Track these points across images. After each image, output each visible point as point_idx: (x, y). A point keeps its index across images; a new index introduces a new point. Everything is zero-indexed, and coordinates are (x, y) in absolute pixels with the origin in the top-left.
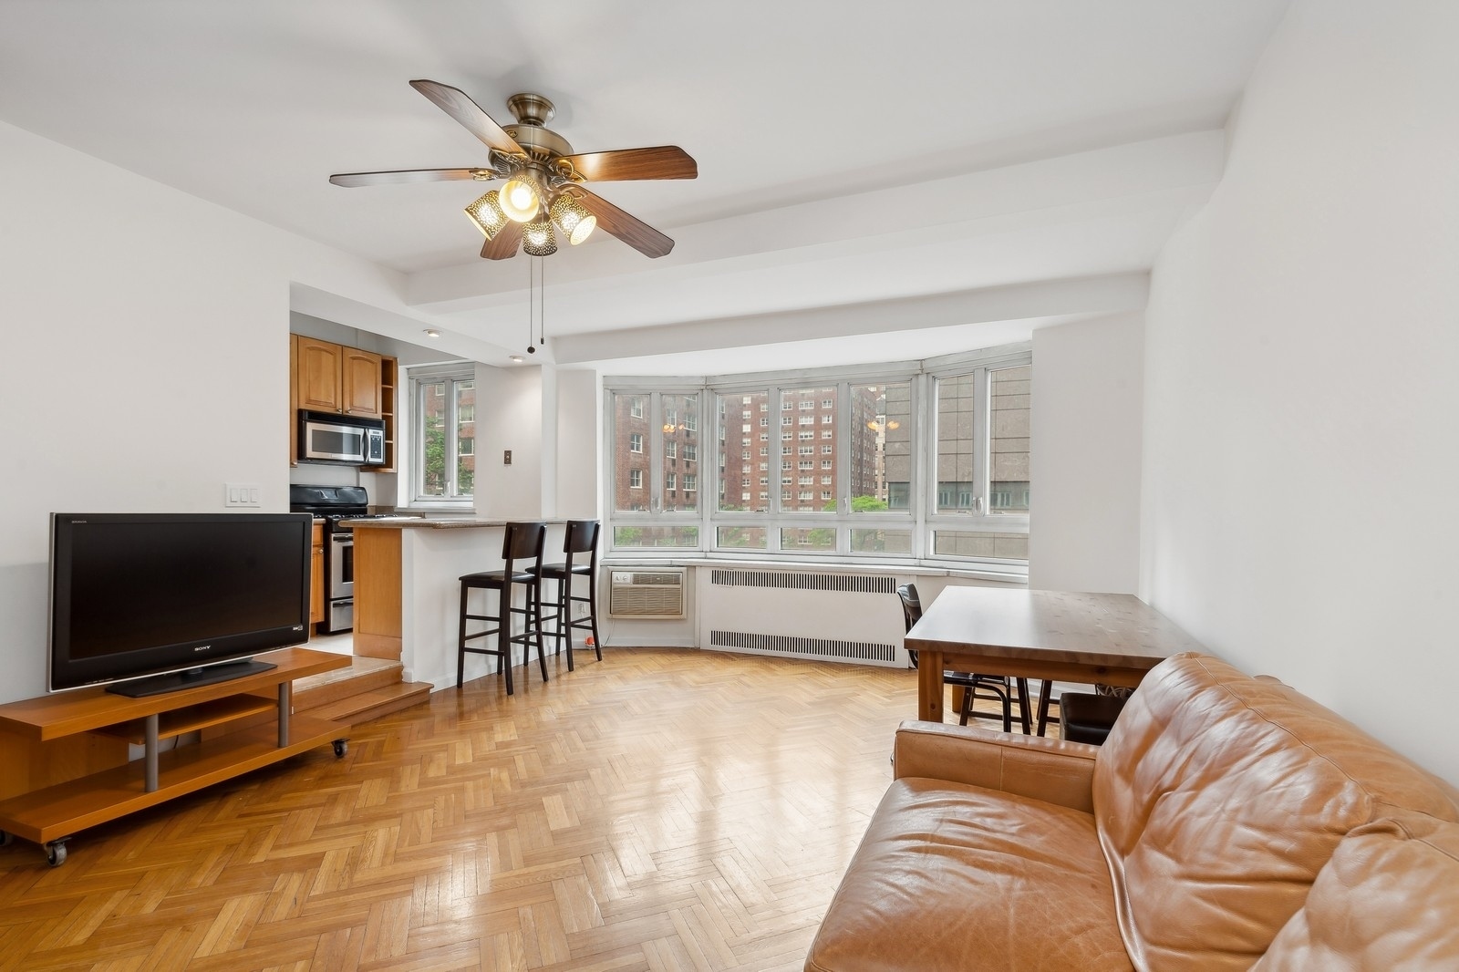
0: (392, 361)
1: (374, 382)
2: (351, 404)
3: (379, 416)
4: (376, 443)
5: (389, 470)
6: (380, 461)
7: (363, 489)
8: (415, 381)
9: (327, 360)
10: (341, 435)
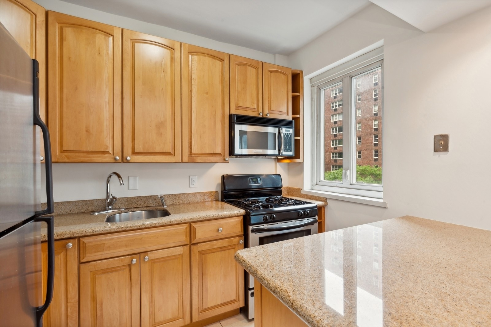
0: (299, 74)
1: (286, 89)
2: (270, 109)
3: (289, 117)
4: (288, 138)
5: (298, 161)
6: (291, 153)
7: (279, 175)
8: (316, 87)
9: (251, 72)
10: (266, 134)
